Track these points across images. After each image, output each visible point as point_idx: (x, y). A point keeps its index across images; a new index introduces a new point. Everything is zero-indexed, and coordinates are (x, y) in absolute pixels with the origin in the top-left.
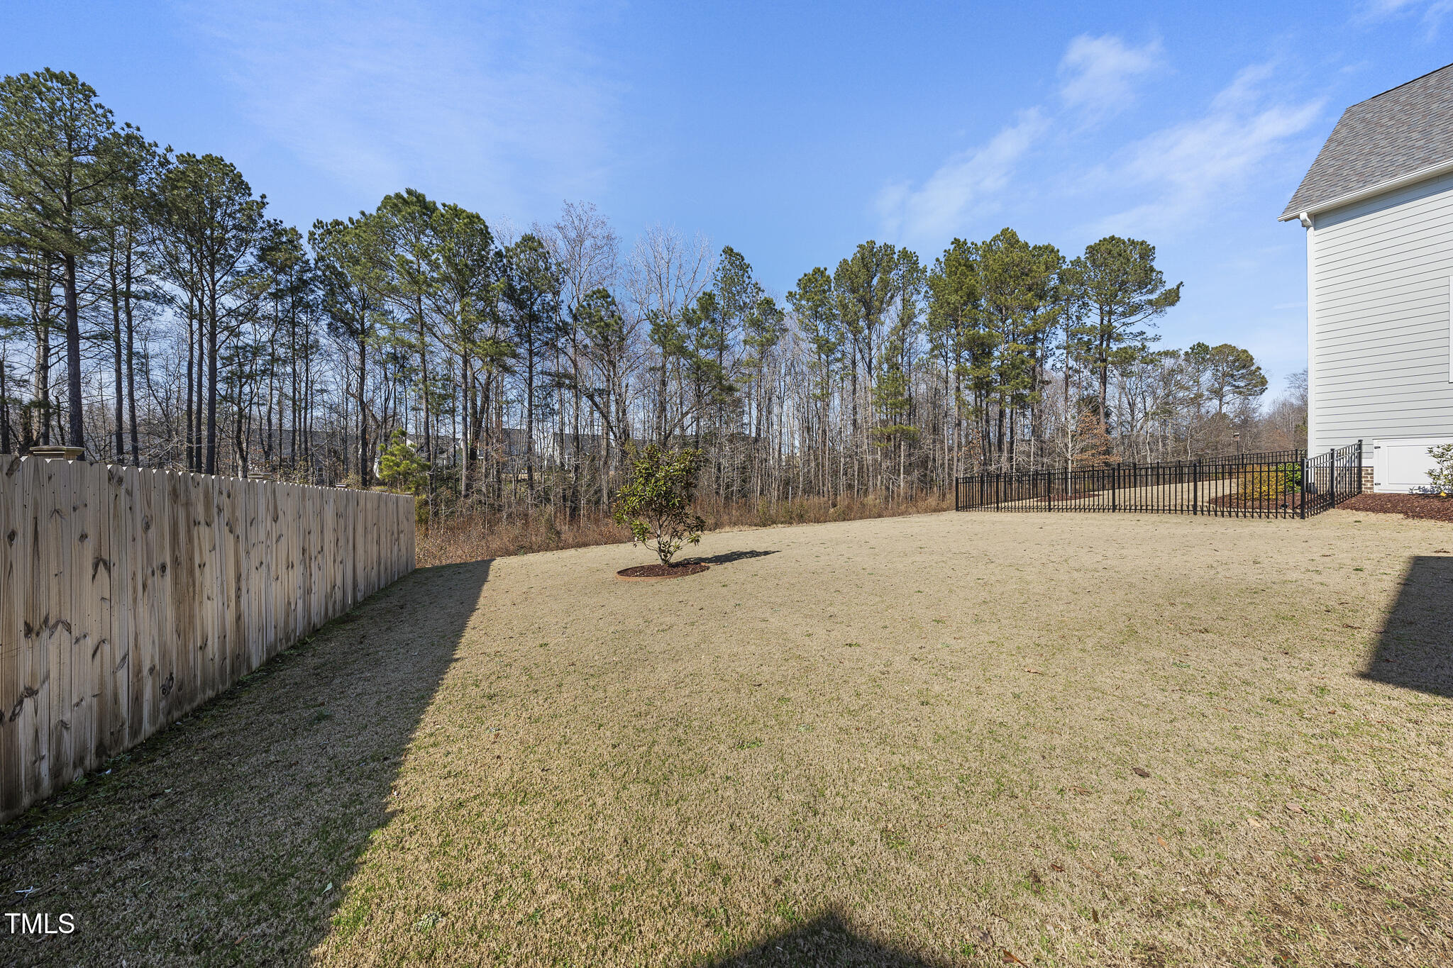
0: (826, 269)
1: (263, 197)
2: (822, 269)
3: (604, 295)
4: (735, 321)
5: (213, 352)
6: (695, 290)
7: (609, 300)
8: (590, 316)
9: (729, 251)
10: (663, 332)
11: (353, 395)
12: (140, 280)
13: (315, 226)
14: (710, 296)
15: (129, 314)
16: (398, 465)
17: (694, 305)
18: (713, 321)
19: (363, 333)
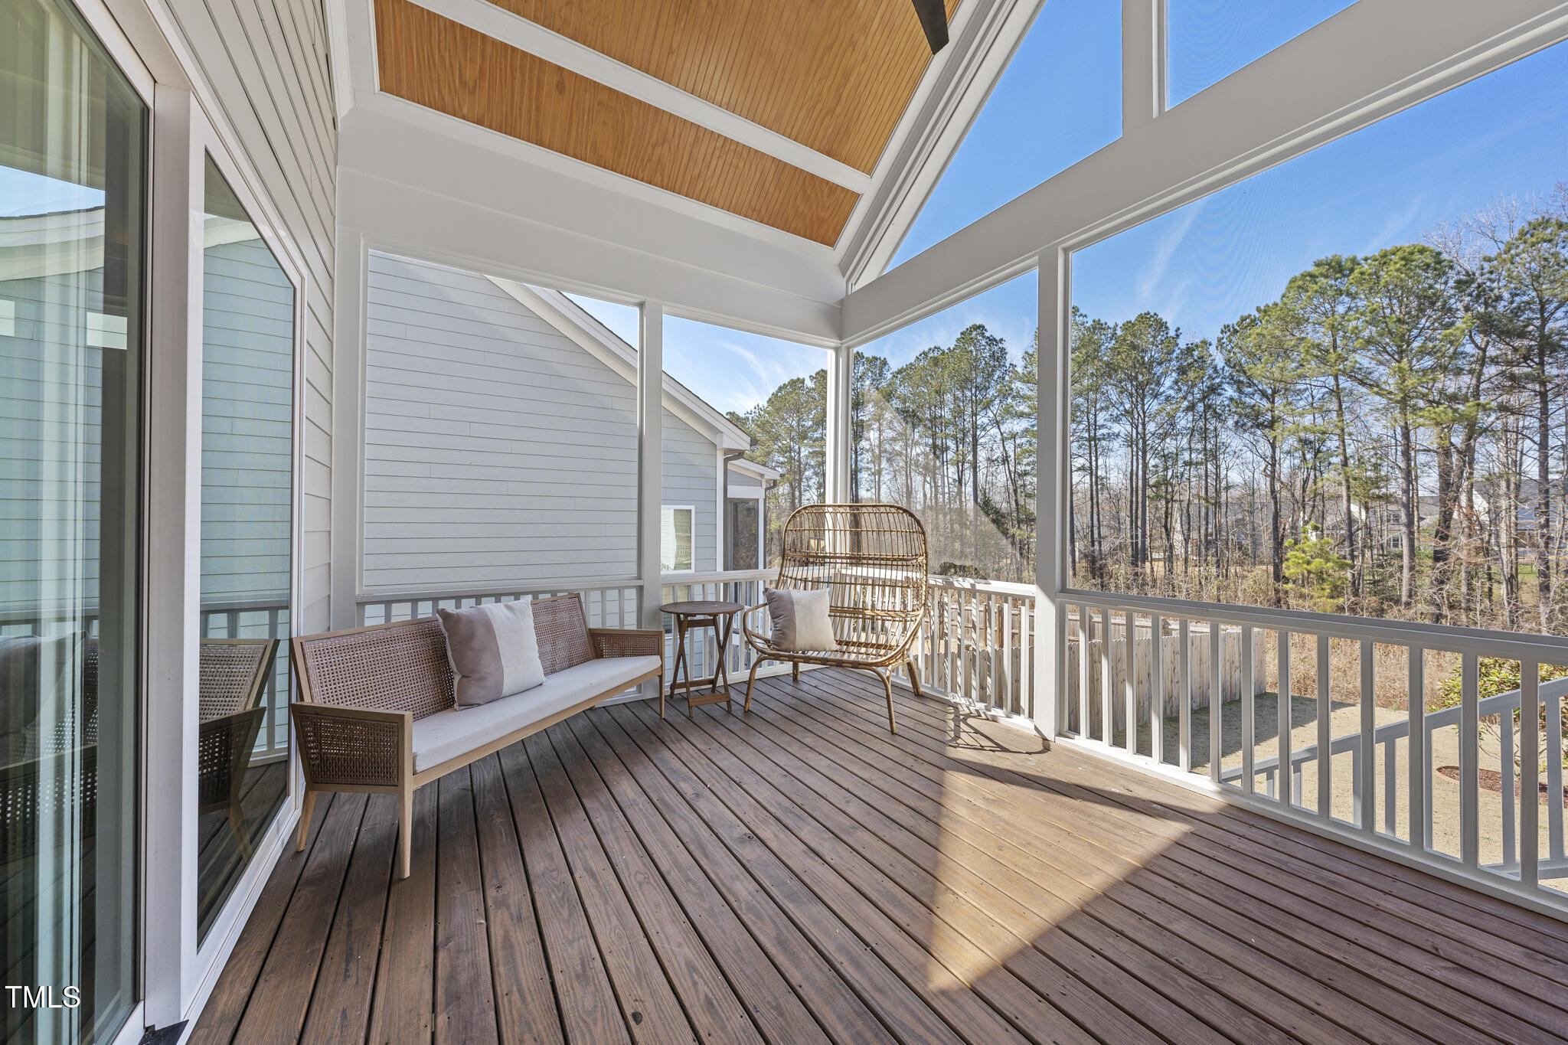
1: (1179, 329)
13: (1223, 331)
16: (1308, 563)
19: (1271, 425)
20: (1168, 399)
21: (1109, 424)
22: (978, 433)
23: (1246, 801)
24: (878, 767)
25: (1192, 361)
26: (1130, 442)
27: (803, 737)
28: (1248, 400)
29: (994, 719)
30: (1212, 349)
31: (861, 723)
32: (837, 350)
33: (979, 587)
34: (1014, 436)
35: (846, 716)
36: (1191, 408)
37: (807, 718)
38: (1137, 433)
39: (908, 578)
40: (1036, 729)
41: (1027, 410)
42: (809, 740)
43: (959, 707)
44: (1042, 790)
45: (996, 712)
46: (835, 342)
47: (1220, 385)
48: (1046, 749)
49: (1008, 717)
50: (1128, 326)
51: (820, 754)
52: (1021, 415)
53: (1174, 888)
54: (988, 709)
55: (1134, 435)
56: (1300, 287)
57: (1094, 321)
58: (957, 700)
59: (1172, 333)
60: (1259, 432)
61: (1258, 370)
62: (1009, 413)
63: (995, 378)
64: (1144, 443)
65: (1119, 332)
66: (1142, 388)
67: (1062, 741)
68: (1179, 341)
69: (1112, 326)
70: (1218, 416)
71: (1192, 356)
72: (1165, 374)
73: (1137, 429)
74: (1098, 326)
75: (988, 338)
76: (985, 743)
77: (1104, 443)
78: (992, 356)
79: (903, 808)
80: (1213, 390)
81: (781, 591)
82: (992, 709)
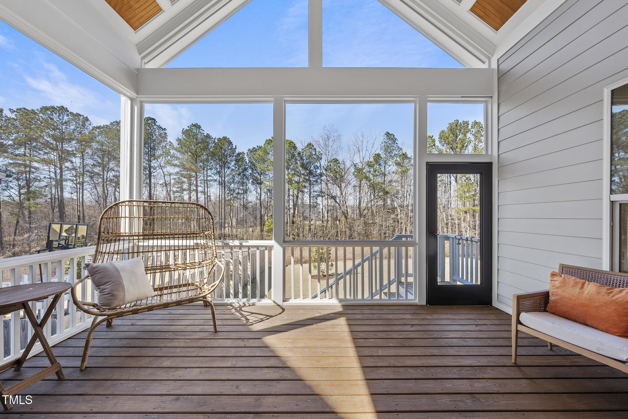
0: (433, 136)
1: (236, 146)
2: (431, 136)
3: (336, 160)
4: (390, 163)
5: (225, 193)
6: (373, 152)
7: (337, 162)
8: (330, 169)
9: (388, 134)
10: (359, 171)
11: (258, 199)
12: (210, 176)
13: (248, 151)
14: (378, 155)
15: (207, 184)
16: (270, 226)
17: (372, 159)
18: (380, 165)
19: (261, 184)
20: (232, 170)
21: (213, 175)
22: (152, 170)
23: (346, 302)
24: (229, 355)
25: (239, 158)
26: (220, 184)
27: (162, 363)
28: (254, 174)
29: (253, 304)
30: (245, 156)
31: (191, 335)
32: (132, 100)
33: (244, 244)
34: (170, 175)
35: (177, 335)
36: (239, 174)
37: (149, 349)
38: (222, 179)
39: (197, 243)
40: (274, 302)
41: (178, 164)
42: (167, 363)
43: (233, 304)
44: (303, 327)
45: (253, 301)
46: (133, 95)
47: (247, 168)
48: (283, 310)
49: (259, 301)
50: (219, 140)
51: (186, 368)
52: (175, 165)
53: (365, 341)
54: (248, 301)
55: (221, 180)
56: (268, 143)
57: (207, 134)
58: (231, 301)
59: (234, 147)
60: (258, 185)
61: (258, 165)
62: (169, 163)
63: (161, 146)
64: (225, 185)
65: (216, 141)
66: (224, 164)
67: (286, 304)
68: (236, 150)
69: (214, 138)
70: (247, 178)
71: (240, 156)
72: (232, 161)
73: (222, 178)
74: (208, 136)
75: (157, 126)
76: (262, 317)
77: (211, 183)
78: (160, 135)
79: (266, 370)
80: (245, 169)
81: (99, 263)
82: (251, 300)
